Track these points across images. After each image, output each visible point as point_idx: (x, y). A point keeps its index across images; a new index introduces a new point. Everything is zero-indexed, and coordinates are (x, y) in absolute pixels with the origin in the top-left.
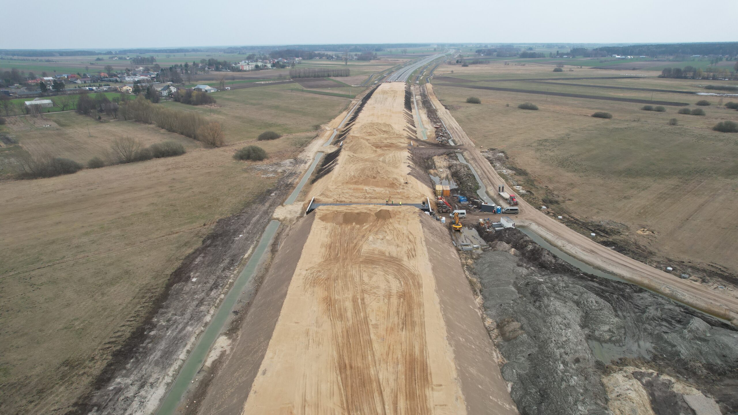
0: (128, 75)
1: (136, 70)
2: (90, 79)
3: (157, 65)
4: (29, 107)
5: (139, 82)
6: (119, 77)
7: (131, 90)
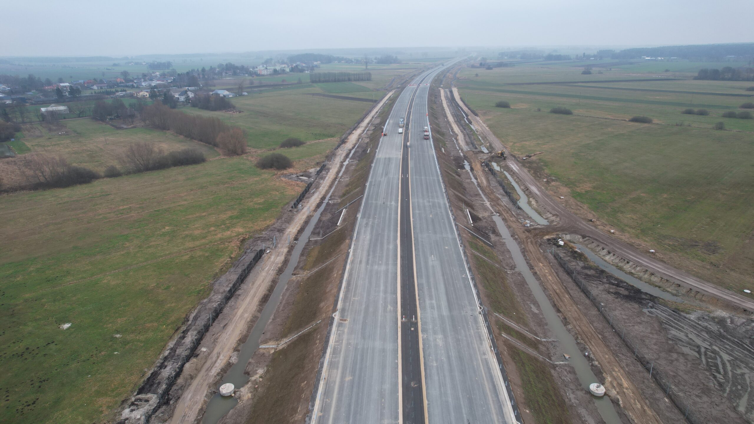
0: (145, 81)
1: (153, 75)
2: (106, 85)
3: (173, 69)
4: (45, 114)
5: (155, 87)
6: (135, 83)
7: (148, 96)
